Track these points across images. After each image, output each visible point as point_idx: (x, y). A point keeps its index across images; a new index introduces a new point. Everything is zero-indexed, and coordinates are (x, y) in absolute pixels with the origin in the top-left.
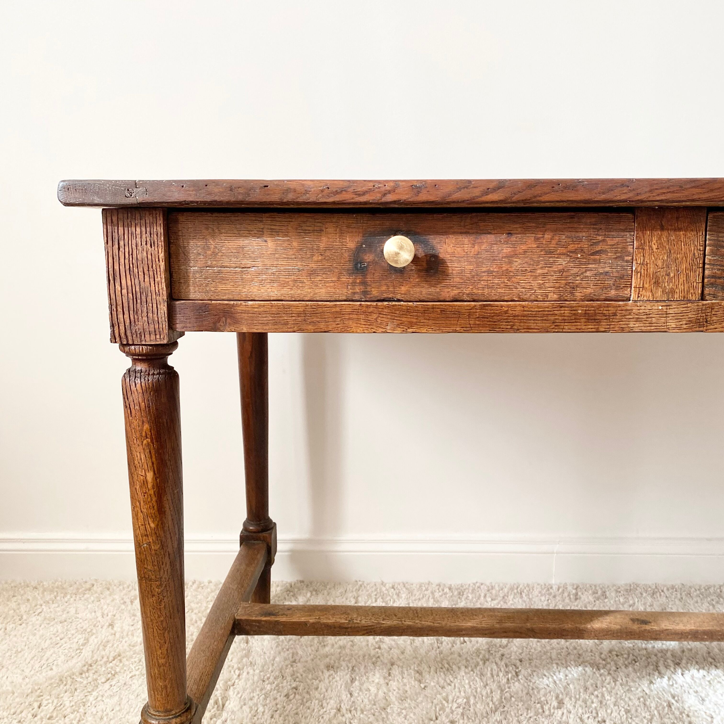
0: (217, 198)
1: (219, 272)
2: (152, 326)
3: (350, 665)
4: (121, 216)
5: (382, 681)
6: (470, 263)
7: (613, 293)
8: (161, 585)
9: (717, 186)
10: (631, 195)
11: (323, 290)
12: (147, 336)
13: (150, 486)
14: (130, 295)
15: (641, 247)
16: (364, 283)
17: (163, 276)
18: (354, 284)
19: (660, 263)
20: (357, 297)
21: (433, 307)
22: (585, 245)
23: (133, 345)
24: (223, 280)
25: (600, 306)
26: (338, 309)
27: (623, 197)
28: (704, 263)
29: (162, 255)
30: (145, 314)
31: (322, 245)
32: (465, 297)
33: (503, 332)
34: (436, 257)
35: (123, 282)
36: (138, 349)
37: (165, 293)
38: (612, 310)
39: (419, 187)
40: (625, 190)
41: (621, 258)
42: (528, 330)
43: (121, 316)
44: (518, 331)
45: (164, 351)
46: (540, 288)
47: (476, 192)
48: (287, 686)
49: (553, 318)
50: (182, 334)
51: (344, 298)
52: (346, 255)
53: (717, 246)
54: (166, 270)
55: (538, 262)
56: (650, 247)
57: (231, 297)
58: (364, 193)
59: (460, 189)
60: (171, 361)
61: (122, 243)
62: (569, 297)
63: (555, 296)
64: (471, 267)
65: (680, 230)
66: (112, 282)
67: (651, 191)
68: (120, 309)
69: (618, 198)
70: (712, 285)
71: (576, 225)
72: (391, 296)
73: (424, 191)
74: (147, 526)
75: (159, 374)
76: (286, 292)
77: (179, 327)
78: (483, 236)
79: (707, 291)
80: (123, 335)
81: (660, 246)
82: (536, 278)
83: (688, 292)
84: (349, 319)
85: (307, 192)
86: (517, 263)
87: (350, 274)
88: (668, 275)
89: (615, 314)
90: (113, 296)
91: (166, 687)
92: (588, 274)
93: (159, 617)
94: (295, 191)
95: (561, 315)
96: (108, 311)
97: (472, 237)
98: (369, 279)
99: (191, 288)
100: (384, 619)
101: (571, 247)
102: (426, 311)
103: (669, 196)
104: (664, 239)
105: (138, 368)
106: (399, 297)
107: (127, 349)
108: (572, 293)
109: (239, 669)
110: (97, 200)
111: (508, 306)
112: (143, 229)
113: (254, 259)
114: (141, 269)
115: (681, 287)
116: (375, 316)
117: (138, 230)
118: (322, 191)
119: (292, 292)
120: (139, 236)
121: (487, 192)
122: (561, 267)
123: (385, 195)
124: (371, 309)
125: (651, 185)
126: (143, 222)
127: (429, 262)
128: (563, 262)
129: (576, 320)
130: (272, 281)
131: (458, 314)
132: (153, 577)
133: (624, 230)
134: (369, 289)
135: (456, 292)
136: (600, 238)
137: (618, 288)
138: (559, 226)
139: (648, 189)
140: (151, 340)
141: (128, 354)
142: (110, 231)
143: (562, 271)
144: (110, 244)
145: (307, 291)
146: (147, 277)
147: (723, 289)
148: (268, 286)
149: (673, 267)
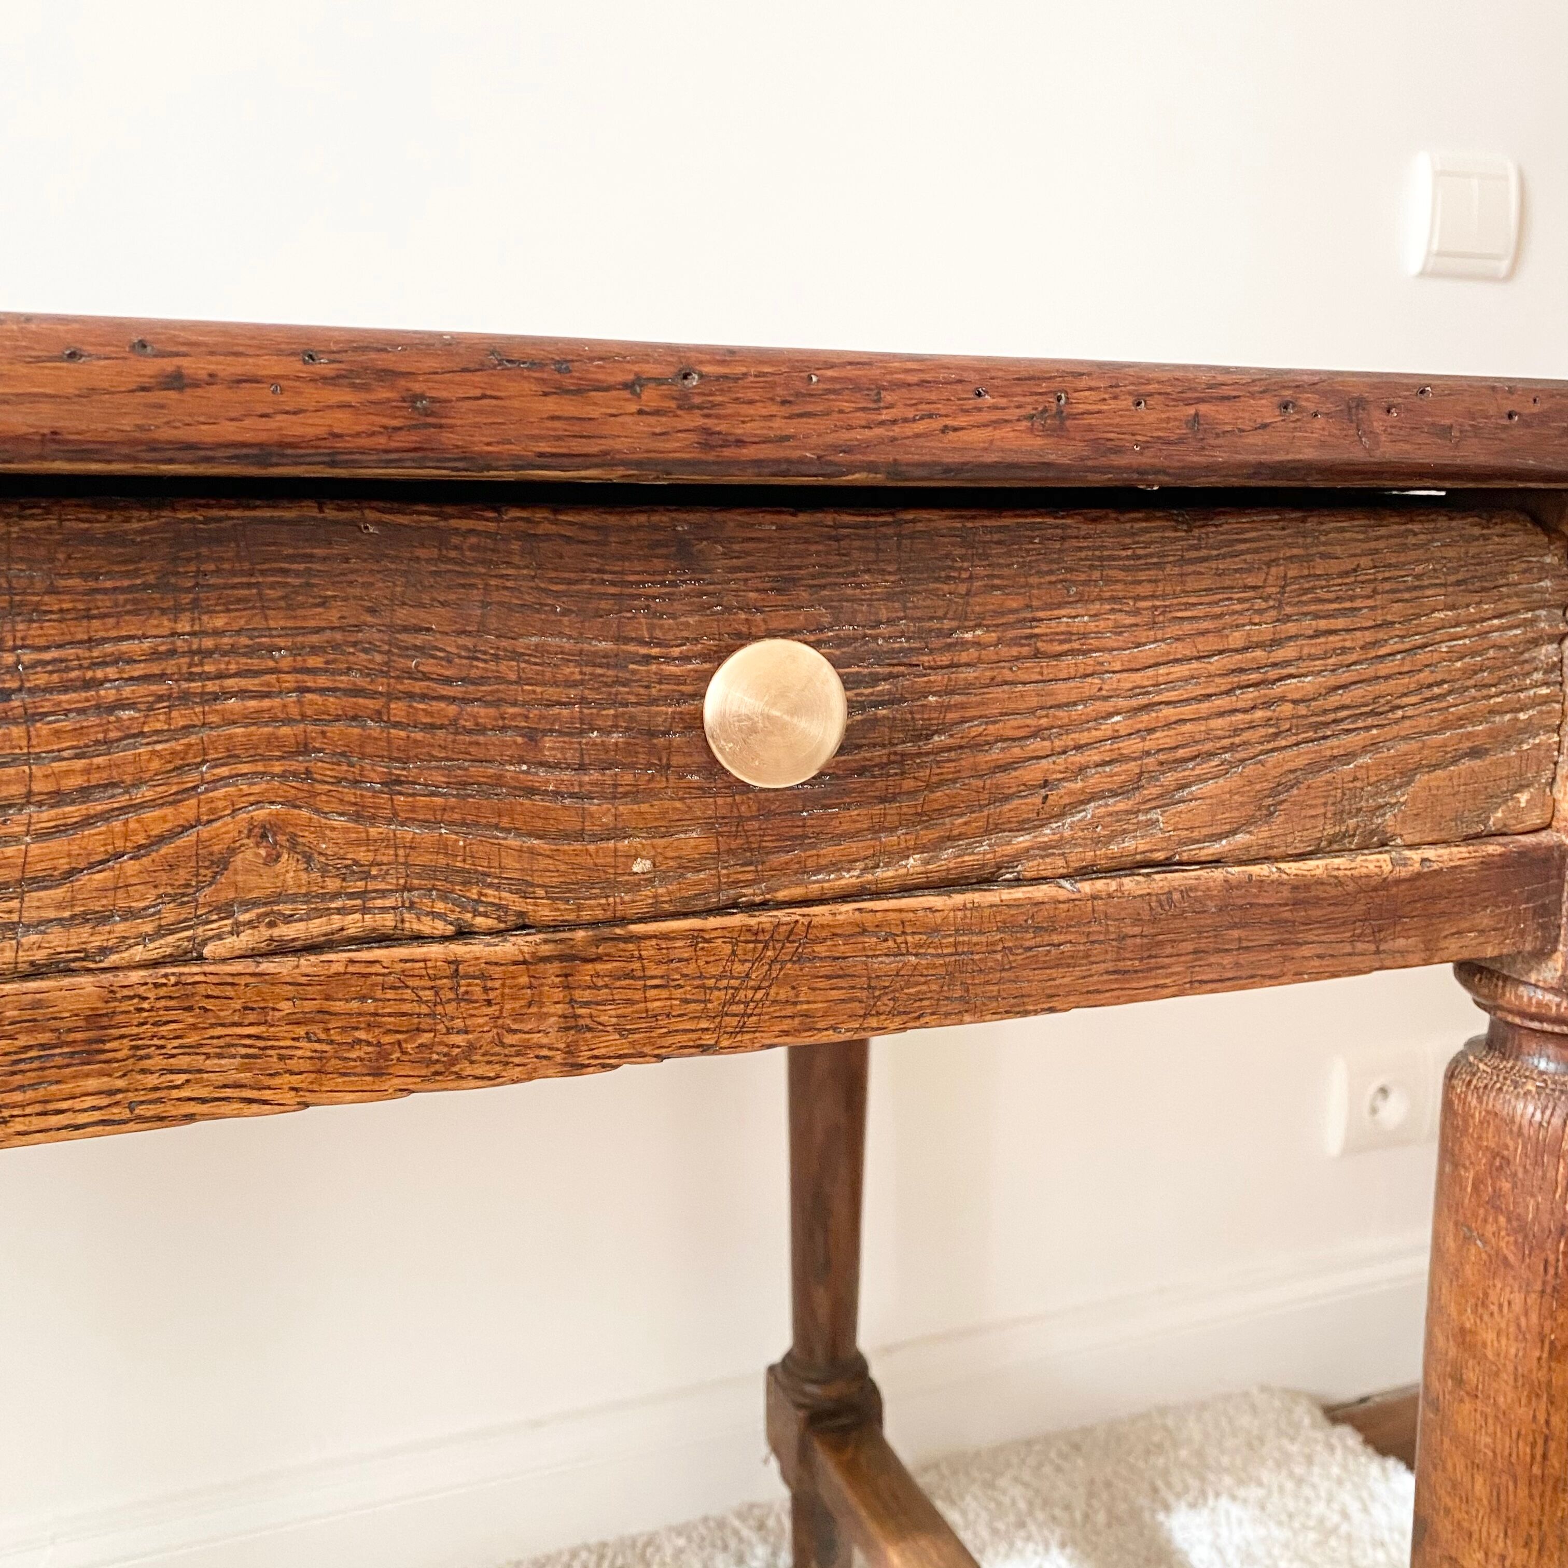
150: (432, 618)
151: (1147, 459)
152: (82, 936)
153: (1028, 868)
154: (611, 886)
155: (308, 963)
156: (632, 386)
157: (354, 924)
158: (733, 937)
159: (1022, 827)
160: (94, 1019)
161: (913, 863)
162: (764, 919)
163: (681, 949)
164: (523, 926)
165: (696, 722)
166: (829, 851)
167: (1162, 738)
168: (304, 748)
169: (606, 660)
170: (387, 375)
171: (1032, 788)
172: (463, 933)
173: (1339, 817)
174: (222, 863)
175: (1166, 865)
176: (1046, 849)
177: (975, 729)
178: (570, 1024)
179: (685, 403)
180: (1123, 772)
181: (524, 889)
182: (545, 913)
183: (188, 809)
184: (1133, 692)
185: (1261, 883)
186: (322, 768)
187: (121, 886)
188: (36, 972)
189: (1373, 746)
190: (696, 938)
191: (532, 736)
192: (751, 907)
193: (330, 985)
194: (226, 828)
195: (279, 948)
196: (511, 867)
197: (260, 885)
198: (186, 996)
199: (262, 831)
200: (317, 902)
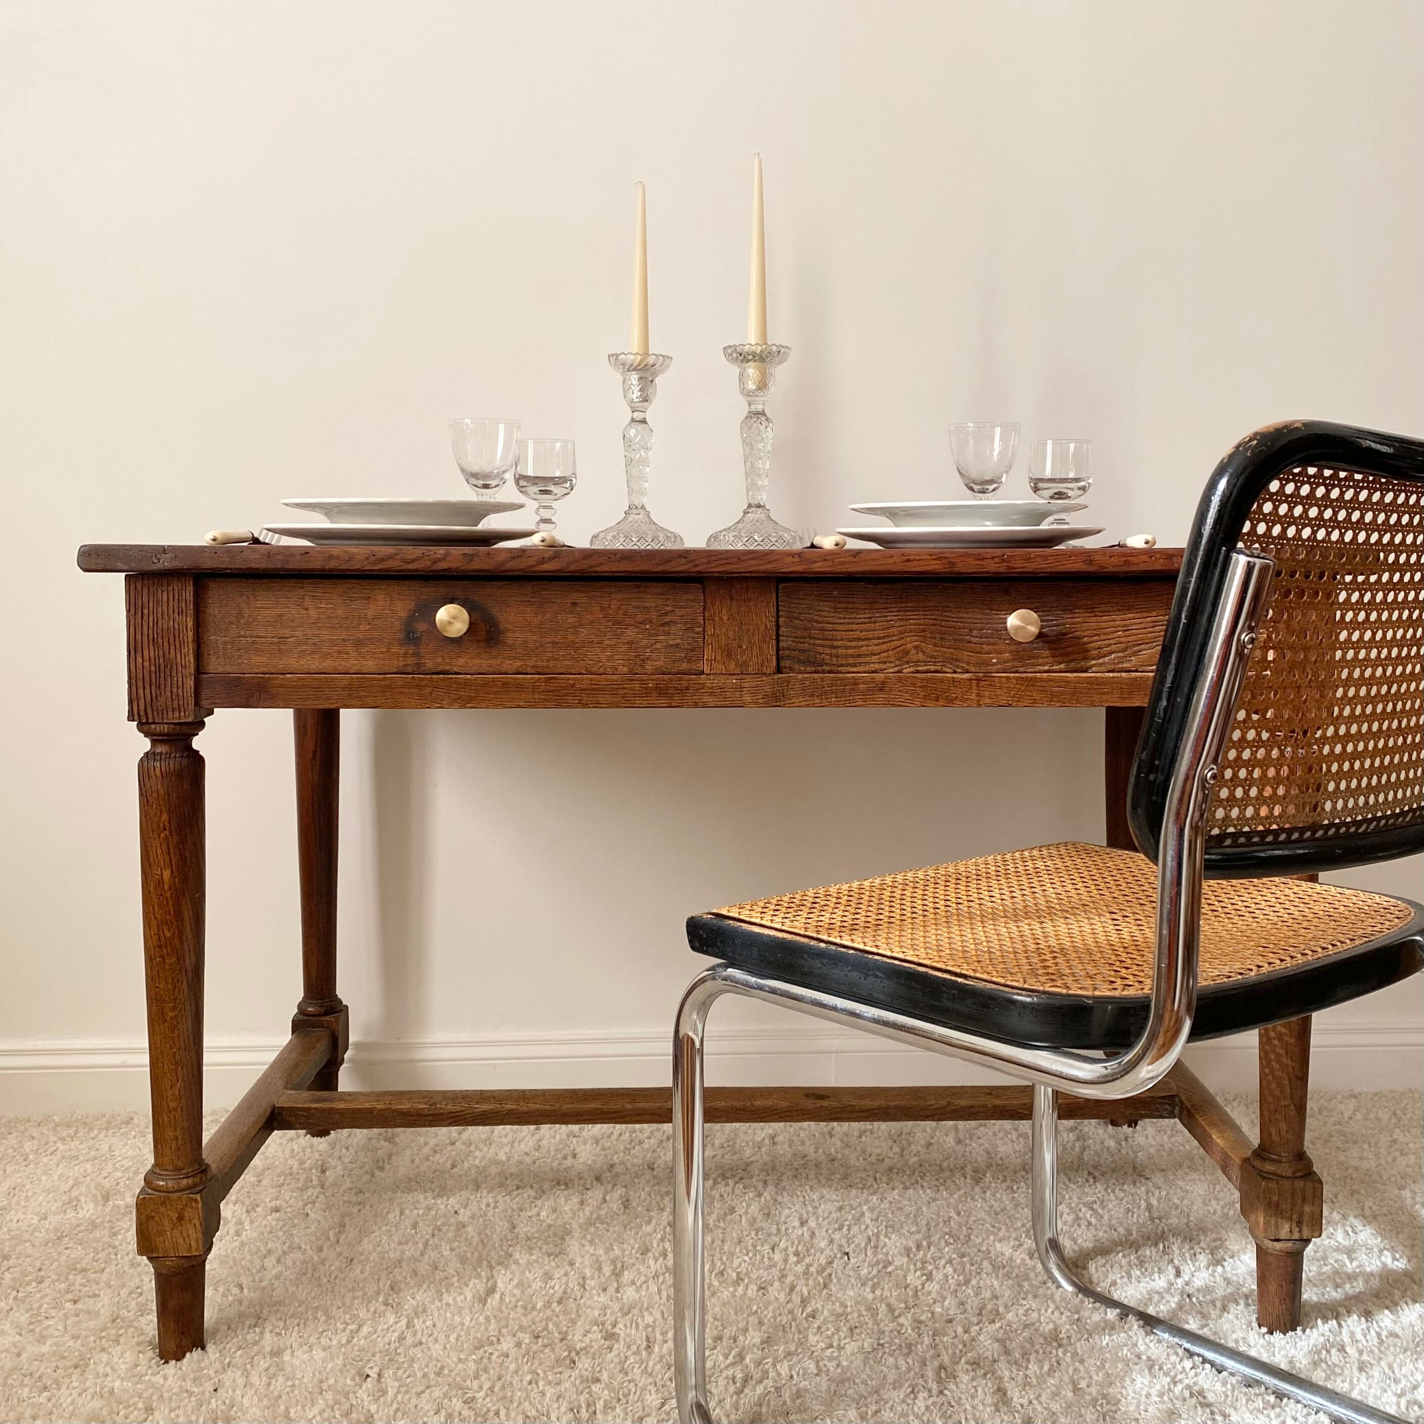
0: (253, 565)
1: (254, 643)
2: (176, 702)
4: (146, 582)
6: (533, 633)
7: (685, 666)
8: (175, 1008)
9: (775, 558)
10: (688, 566)
11: (371, 663)
12: (170, 714)
13: (166, 887)
14: (153, 668)
15: (711, 618)
16: (416, 654)
17: (191, 646)
18: (406, 655)
19: (731, 634)
20: (409, 669)
21: (494, 680)
22: (654, 615)
23: (154, 723)
24: (257, 651)
25: (672, 680)
26: (387, 682)
27: (681, 568)
28: (778, 635)
29: (190, 624)
30: (169, 689)
31: (370, 614)
32: (529, 670)
33: (570, 707)
34: (497, 626)
35: (146, 653)
36: (158, 728)
37: (192, 666)
38: (685, 684)
39: (472, 556)
40: (683, 561)
41: (691, 629)
42: (597, 705)
43: (141, 691)
44: (586, 706)
45: (188, 731)
46: (609, 661)
47: (531, 562)
49: (622, 692)
50: (211, 713)
51: (394, 670)
52: (397, 623)
53: (789, 617)
54: (193, 641)
55: (606, 633)
56: (721, 619)
57: (265, 670)
59: (513, 558)
60: (197, 743)
61: (146, 611)
62: (639, 670)
63: (625, 669)
64: (535, 638)
65: (750, 600)
66: (132, 653)
67: (708, 563)
68: (140, 684)
69: (676, 569)
70: (788, 657)
71: (642, 595)
72: (448, 668)
73: (476, 559)
74: (161, 935)
75: (182, 758)
76: (327, 664)
77: (205, 703)
78: (545, 605)
79: (782, 664)
80: (142, 713)
81: (731, 617)
82: (603, 649)
83: (762, 664)
84: (401, 693)
85: (350, 559)
86: (584, 632)
87: (401, 645)
88: (740, 647)
89: (688, 688)
90: (133, 670)
91: (176, 1138)
92: (658, 646)
93: (171, 1048)
94: (338, 557)
95: (631, 689)
96: (127, 686)
97: (534, 606)
98: (422, 650)
99: (222, 660)
101: (639, 618)
102: (486, 684)
103: (728, 568)
104: (734, 609)
105: (159, 750)
106: (456, 669)
107: (146, 728)
108: (643, 667)
110: (120, 566)
111: (575, 679)
112: (171, 597)
113: (294, 629)
114: (166, 640)
115: (754, 660)
116: (429, 690)
117: (165, 597)
118: (367, 559)
119: (336, 664)
120: (165, 605)
121: (543, 561)
122: (629, 639)
124: (425, 683)
125: (709, 556)
126: (171, 588)
128: (630, 633)
129: (648, 694)
130: (313, 652)
131: (520, 687)
132: (166, 998)
133: (693, 601)
134: (423, 661)
135: (519, 664)
136: (669, 608)
137: (690, 661)
138: (626, 596)
139: (705, 561)
140: (174, 717)
141: (147, 734)
142: (133, 598)
143: (630, 643)
144: (132, 611)
145: (353, 663)
146: (172, 648)
147: (799, 661)
148: (309, 658)
149: (746, 639)
150: (951, 605)
151: (1115, 570)
152: (881, 666)
153: (1095, 669)
154: (988, 665)
155: (924, 675)
156: (993, 558)
157: (933, 668)
158: (1017, 679)
159: (1094, 659)
160: (883, 683)
161: (1063, 665)
162: (1025, 675)
163: (1004, 680)
164: (967, 672)
165: (1006, 629)
166: (1041, 659)
167: (1133, 638)
168: (924, 631)
169: (988, 614)
170: (945, 558)
171: (1096, 649)
172: (955, 672)
174: (907, 653)
175: (1136, 671)
176: (1100, 665)
177: (1078, 633)
178: (978, 695)
179: (1004, 561)
180: (1123, 646)
181: (968, 663)
182: (973, 669)
183: (902, 642)
184: (1124, 626)
186: (928, 635)
187: (888, 657)
188: (873, 672)
190: (1008, 678)
191: (971, 630)
192: (1022, 672)
193: (928, 680)
194: (909, 646)
195: (918, 672)
196: (966, 658)
197: (915, 658)
198: (900, 680)
199: (916, 647)
200: (926, 663)
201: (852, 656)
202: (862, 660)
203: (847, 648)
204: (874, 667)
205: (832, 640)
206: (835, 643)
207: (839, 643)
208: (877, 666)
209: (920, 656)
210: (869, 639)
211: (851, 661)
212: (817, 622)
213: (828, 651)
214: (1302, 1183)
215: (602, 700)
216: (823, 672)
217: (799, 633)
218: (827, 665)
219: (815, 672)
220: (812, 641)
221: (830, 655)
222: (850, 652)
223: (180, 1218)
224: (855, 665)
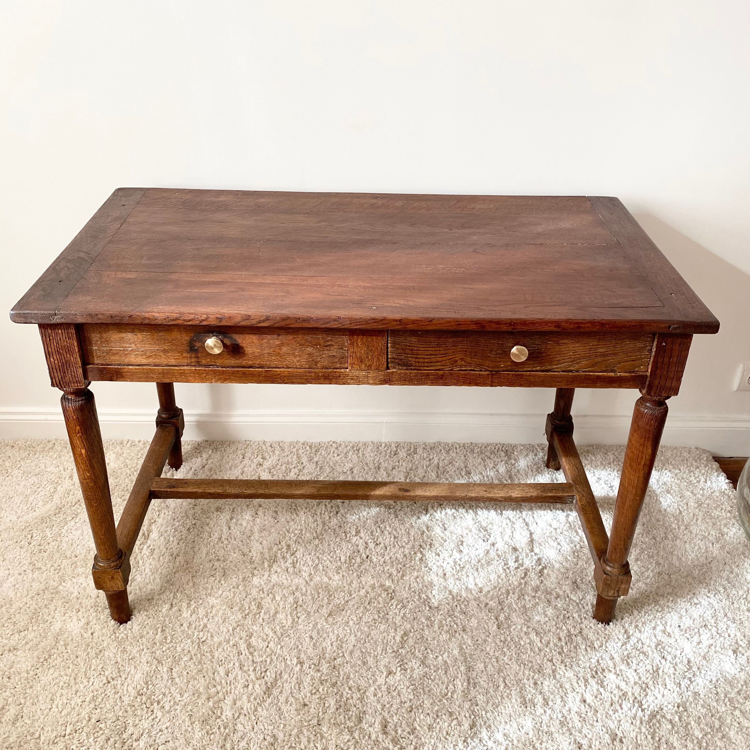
0: (104, 322)
1: (110, 350)
2: (74, 379)
3: (231, 508)
4: (49, 327)
5: (251, 519)
6: (258, 349)
7: (338, 365)
9: (386, 322)
10: (339, 326)
11: (173, 360)
12: (72, 384)
13: (84, 456)
14: (60, 364)
15: (352, 344)
16: (197, 357)
18: (191, 357)
19: (363, 352)
20: (193, 365)
21: (238, 371)
22: (321, 342)
23: (65, 388)
24: (114, 354)
25: (331, 372)
26: (182, 371)
27: (335, 327)
28: (387, 352)
29: (75, 344)
30: (70, 373)
31: (170, 338)
32: (256, 366)
33: (278, 383)
34: (238, 345)
35: (55, 357)
36: (68, 390)
37: (80, 362)
38: (338, 374)
39: (221, 318)
40: (336, 323)
41: (342, 349)
42: (292, 383)
43: (56, 374)
44: (286, 383)
46: (298, 362)
47: (254, 322)
48: (189, 523)
49: (305, 377)
50: (90, 383)
51: (186, 364)
52: (185, 343)
53: (394, 343)
54: (79, 351)
55: (296, 349)
56: (357, 344)
57: (119, 363)
58: (189, 321)
59: (244, 320)
61: (51, 338)
62: (315, 366)
63: (307, 366)
64: (258, 351)
65: (373, 336)
66: (48, 357)
67: (350, 324)
68: (55, 370)
69: (333, 327)
70: (392, 362)
72: (213, 364)
73: (224, 320)
75: (82, 400)
76: (151, 361)
78: (264, 336)
79: (390, 365)
80: (58, 383)
81: (363, 343)
82: (295, 357)
83: (379, 366)
84: (189, 376)
85: (156, 319)
86: (284, 349)
87: (188, 353)
88: (368, 357)
89: (339, 377)
90: (50, 364)
92: (324, 356)
94: (149, 319)
95: (310, 376)
96: (48, 371)
97: (257, 336)
98: (199, 355)
99: (95, 358)
100: (246, 490)
101: (314, 343)
102: (233, 373)
103: (360, 327)
104: (365, 340)
105: (69, 397)
106: (218, 364)
107: (61, 389)
109: (159, 511)
110: (34, 321)
111: (280, 371)
112: (63, 331)
113: (130, 344)
114: (64, 351)
115: (375, 364)
116: (204, 375)
117: (60, 331)
118: (165, 319)
119: (155, 361)
120: (61, 335)
121: (260, 322)
122: (308, 352)
123: (201, 322)
124: (202, 372)
125: (351, 320)
126: (62, 327)
127: (233, 348)
128: (310, 349)
129: (318, 379)
130: (142, 355)
131: (252, 374)
133: (342, 335)
134: (200, 360)
135: (251, 363)
136: (329, 338)
137: (341, 363)
138: (307, 332)
139: (349, 323)
140: (75, 386)
142: (43, 332)
143: (310, 354)
144: (44, 338)
145: (163, 361)
146: (68, 355)
147: (399, 364)
148: (140, 357)
149: (370, 354)
150: (481, 339)
152: (442, 367)
153: (555, 370)
154: (498, 367)
155: (464, 372)
156: (506, 324)
157: (469, 368)
158: (513, 374)
159: (555, 365)
160: (442, 375)
161: (538, 368)
162: (517, 373)
163: (506, 375)
164: (488, 370)
166: (527, 366)
167: (578, 356)
168: (466, 351)
169: (501, 344)
170: (479, 323)
171: (557, 361)
172: (481, 371)
173: (607, 367)
174: (456, 361)
175: (577, 372)
176: (558, 368)
177: (549, 353)
178: (492, 382)
179: (511, 325)
180: (570, 360)
181: (488, 367)
182: (490, 369)
183: (454, 356)
184: (573, 350)
185: (591, 375)
186: (468, 353)
187: (447, 363)
188: (437, 370)
189: (614, 359)
190: (508, 374)
191: (491, 351)
192: (515, 371)
193: (466, 374)
194: (457, 358)
195: (461, 370)
196: (487, 364)
197: (460, 364)
198: (451, 374)
199: (461, 359)
200: (466, 366)
201: (427, 363)
202: (432, 364)
203: (424, 358)
204: (438, 368)
205: (417, 355)
206: (418, 356)
207: (420, 356)
208: (440, 367)
209: (463, 363)
210: (436, 355)
211: (426, 365)
212: (409, 346)
213: (414, 360)
214: (622, 577)
215: (295, 381)
216: (411, 369)
217: (399, 351)
218: (413, 366)
219: (407, 369)
220: (406, 355)
221: (415, 362)
222: (426, 360)
223: (113, 578)
224: (428, 367)
